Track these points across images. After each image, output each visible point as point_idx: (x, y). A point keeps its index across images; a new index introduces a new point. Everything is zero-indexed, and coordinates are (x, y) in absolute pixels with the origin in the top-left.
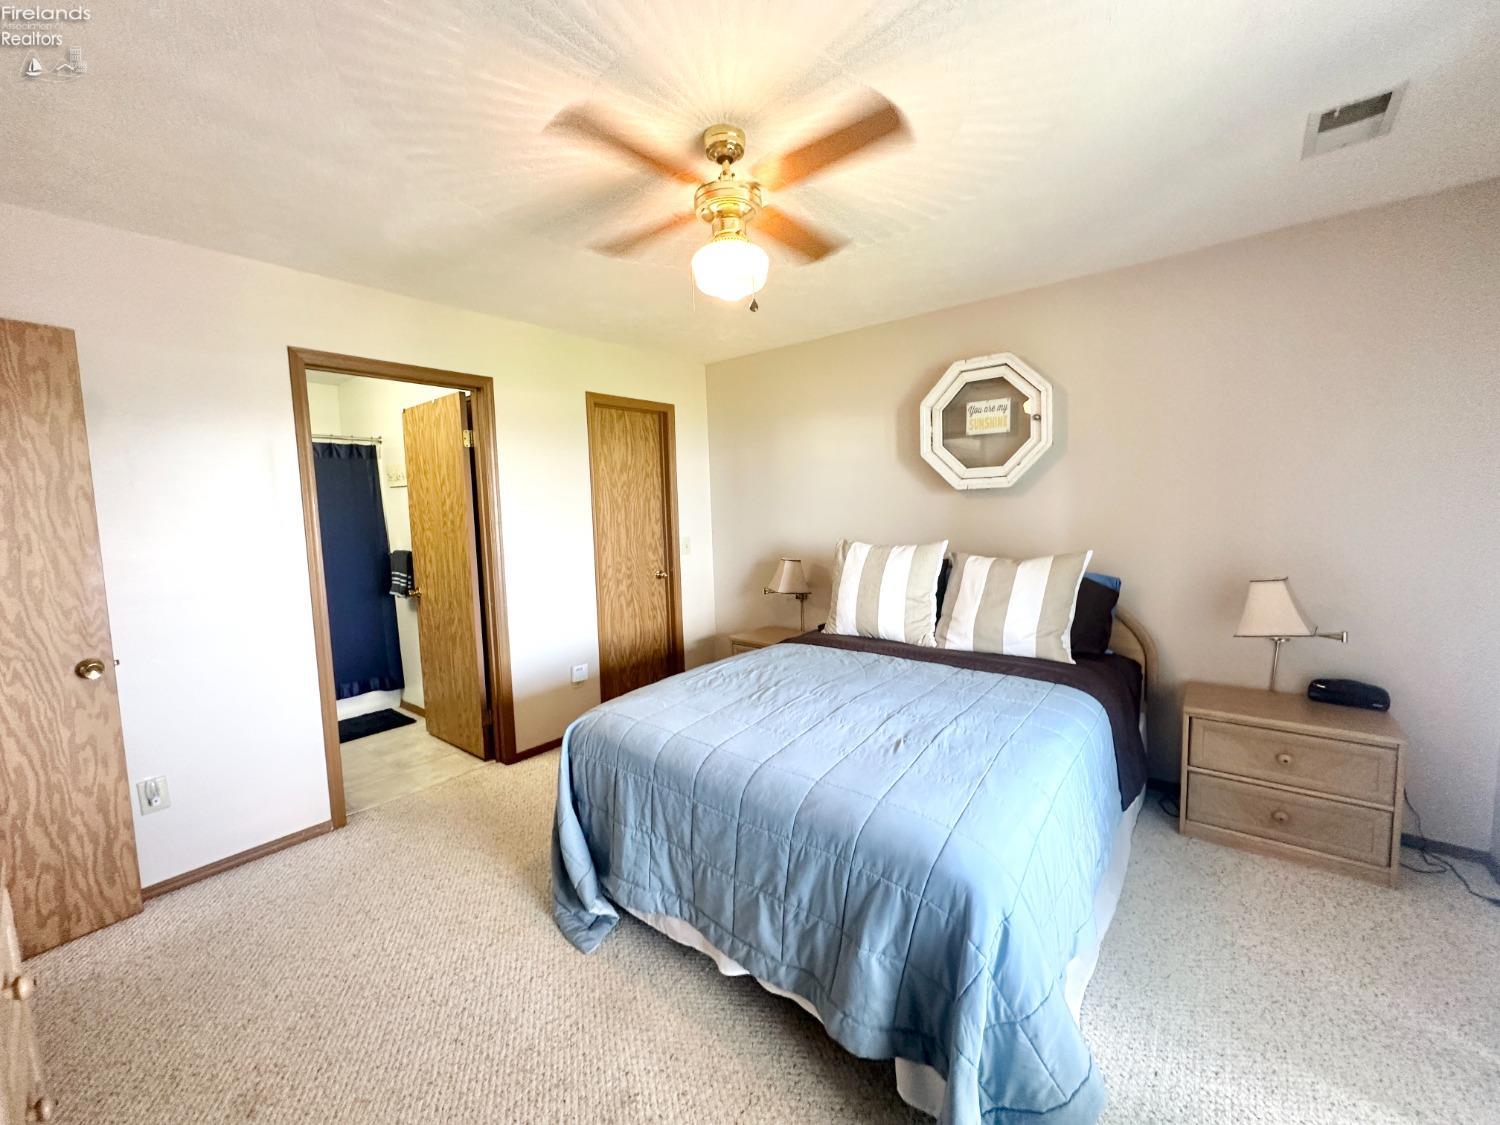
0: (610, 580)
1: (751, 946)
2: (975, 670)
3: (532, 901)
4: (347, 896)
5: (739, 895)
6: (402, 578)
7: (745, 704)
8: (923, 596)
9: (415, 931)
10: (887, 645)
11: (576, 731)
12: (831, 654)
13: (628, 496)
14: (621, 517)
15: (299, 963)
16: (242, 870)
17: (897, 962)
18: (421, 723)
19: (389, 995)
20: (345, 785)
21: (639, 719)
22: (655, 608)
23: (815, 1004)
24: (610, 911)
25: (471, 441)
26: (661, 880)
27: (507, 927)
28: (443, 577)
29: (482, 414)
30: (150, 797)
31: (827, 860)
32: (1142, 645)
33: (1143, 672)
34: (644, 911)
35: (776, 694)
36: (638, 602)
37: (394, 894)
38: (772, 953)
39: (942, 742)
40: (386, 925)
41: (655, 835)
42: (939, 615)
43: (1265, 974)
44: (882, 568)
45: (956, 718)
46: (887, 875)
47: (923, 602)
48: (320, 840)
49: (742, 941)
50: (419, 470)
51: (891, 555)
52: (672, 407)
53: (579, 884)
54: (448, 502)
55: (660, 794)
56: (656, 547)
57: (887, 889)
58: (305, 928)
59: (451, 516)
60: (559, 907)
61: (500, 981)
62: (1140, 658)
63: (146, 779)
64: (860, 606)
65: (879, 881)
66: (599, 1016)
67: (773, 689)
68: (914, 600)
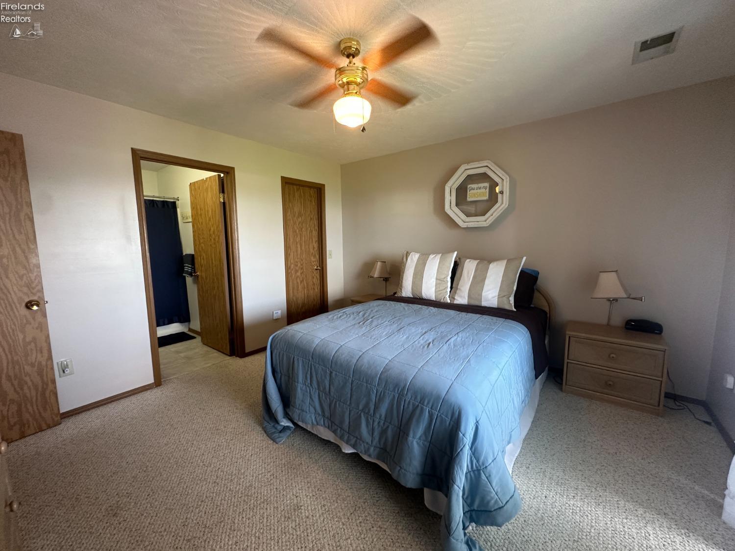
0: (292, 270)
1: (357, 438)
2: (468, 312)
3: (252, 421)
4: (162, 417)
5: (352, 414)
6: (189, 267)
7: (356, 326)
8: (444, 278)
9: (195, 434)
10: (426, 301)
11: (275, 338)
12: (399, 305)
13: (302, 229)
14: (298, 239)
15: (138, 448)
16: (110, 405)
17: (426, 443)
18: (199, 339)
19: (182, 462)
20: (162, 367)
21: (305, 333)
22: (314, 284)
23: (387, 464)
24: (290, 424)
25: (224, 199)
26: (315, 408)
27: (240, 432)
28: (209, 266)
29: (229, 185)
30: (63, 368)
31: (394, 396)
32: (548, 303)
33: (548, 315)
34: (306, 423)
35: (372, 321)
36: (306, 281)
37: (185, 417)
38: (367, 441)
39: (451, 343)
40: (182, 431)
41: (312, 387)
42: (451, 288)
43: (599, 454)
44: (424, 264)
45: (457, 333)
46: (422, 402)
47: (444, 281)
48: (149, 392)
49: (353, 436)
50: (197, 213)
51: (429, 259)
52: (324, 185)
53: (275, 411)
54: (212, 229)
55: (315, 367)
56: (315, 255)
57: (422, 409)
58: (141, 432)
59: (213, 236)
60: (265, 422)
61: (237, 456)
62: (547, 309)
63: (62, 360)
64: (413, 283)
65: (418, 405)
66: (284, 472)
67: (371, 320)
68: (439, 280)
